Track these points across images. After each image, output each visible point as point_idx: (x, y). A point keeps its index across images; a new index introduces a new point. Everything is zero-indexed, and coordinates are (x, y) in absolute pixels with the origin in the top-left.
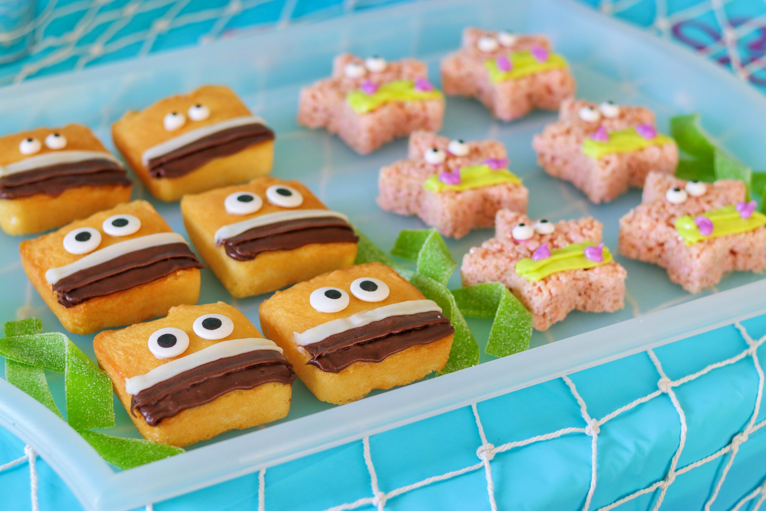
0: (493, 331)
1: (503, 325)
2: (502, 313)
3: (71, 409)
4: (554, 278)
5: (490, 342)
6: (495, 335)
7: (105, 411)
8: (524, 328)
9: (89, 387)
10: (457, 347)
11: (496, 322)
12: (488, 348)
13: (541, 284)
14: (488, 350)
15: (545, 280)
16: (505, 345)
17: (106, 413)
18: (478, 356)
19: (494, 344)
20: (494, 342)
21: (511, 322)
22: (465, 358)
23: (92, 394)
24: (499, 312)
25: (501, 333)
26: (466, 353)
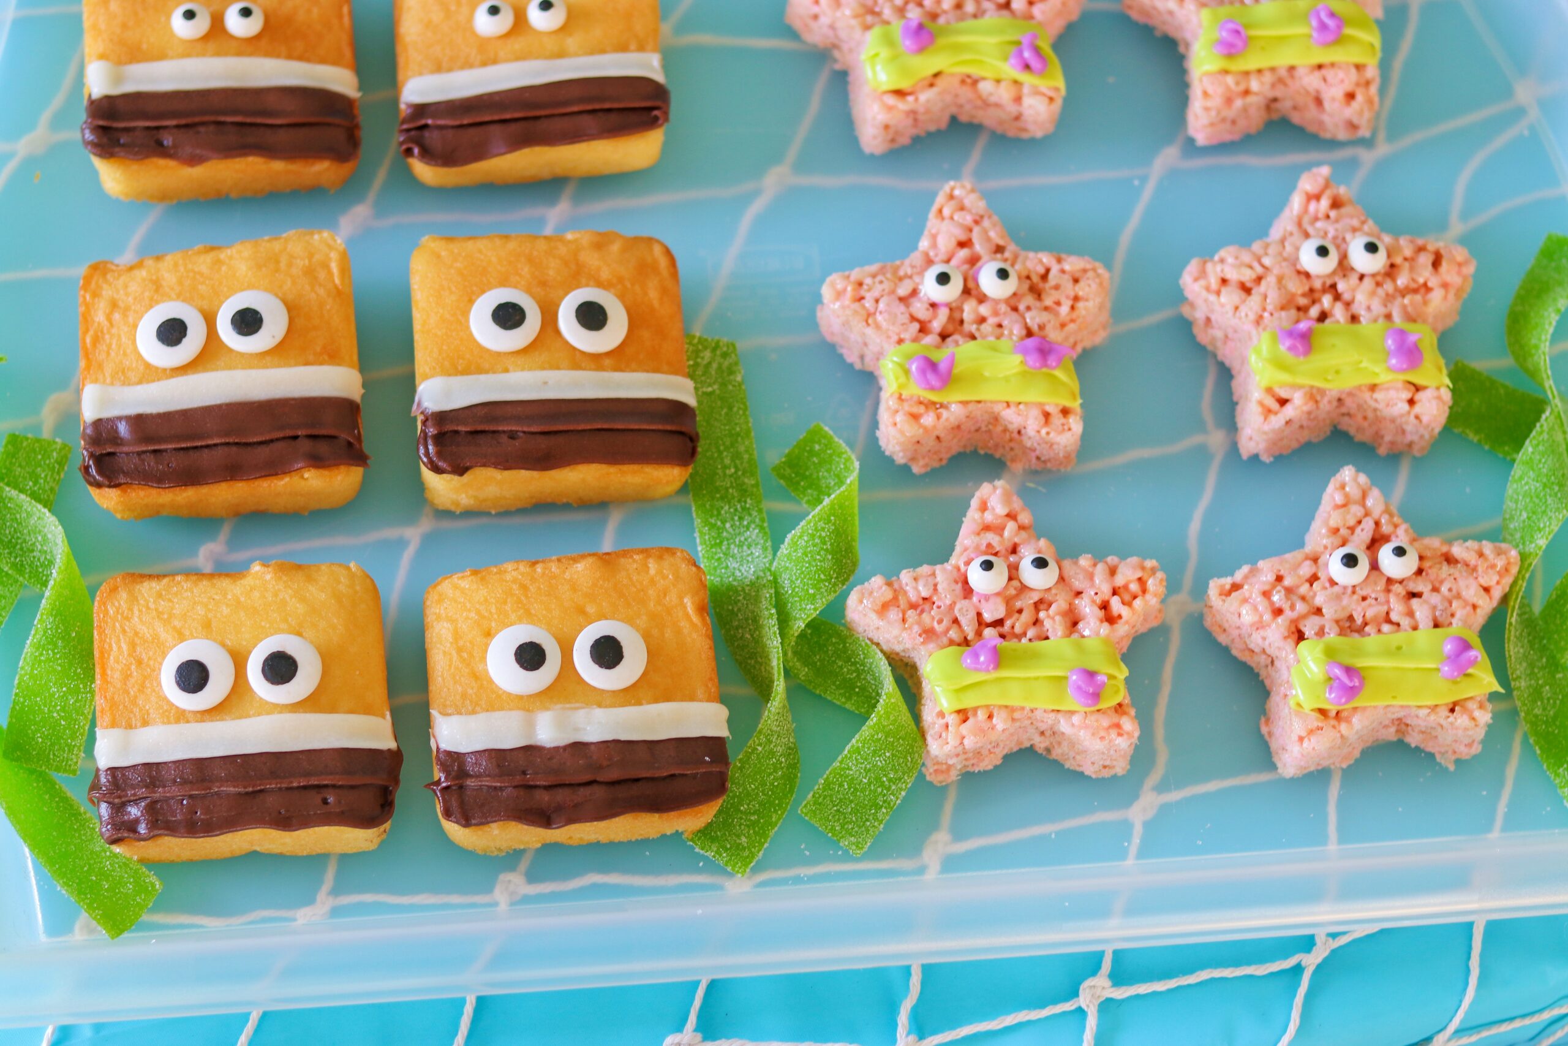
0: (828, 778)
1: (851, 773)
2: (858, 751)
3: (14, 720)
4: (981, 715)
5: (813, 796)
6: (828, 785)
7: (67, 745)
8: (888, 789)
9: (53, 695)
10: (747, 789)
11: (838, 764)
12: (806, 806)
13: (952, 719)
14: (804, 810)
15: (964, 715)
16: (838, 811)
17: (69, 751)
18: (783, 813)
19: (820, 804)
20: (820, 800)
21: (867, 771)
22: (753, 814)
23: (56, 705)
24: (853, 746)
25: (841, 785)
26: (761, 804)
